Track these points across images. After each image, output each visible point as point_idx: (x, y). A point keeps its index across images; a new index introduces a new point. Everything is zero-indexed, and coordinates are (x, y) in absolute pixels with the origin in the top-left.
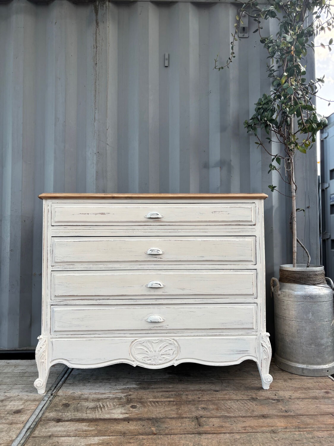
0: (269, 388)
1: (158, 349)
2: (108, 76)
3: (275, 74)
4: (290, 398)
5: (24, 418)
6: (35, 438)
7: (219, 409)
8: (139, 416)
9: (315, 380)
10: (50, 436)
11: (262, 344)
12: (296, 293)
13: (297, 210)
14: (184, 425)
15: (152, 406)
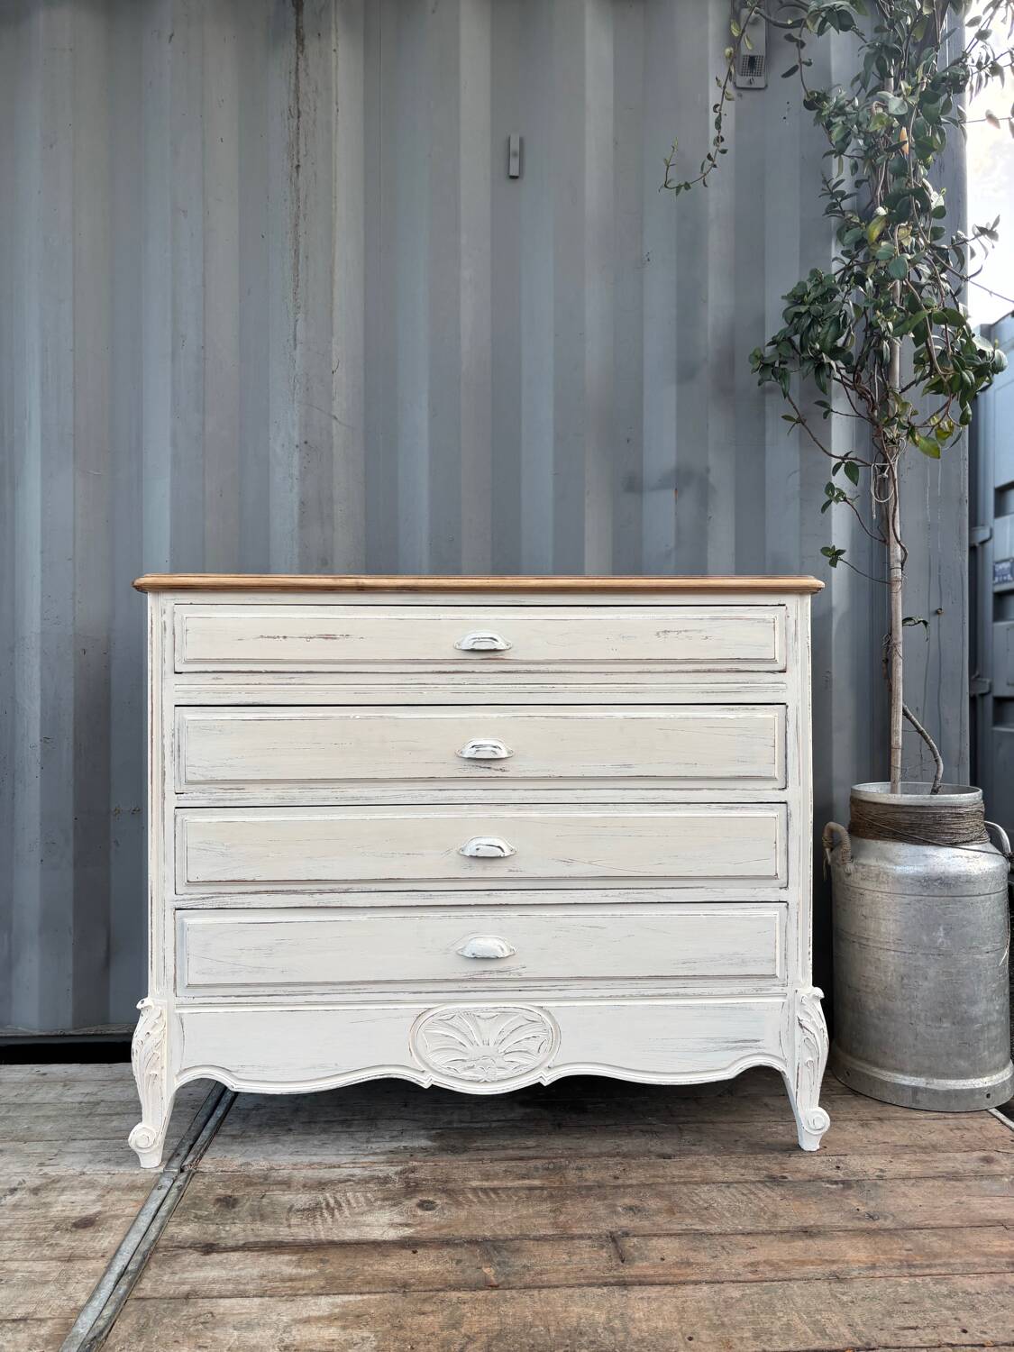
0: (818, 1147)
1: (493, 1037)
2: (336, 208)
3: (846, 204)
4: (881, 1178)
5: (106, 1241)
6: (144, 1303)
7: (676, 1210)
8: (445, 1231)
9: (951, 1122)
10: (187, 1297)
11: (799, 1020)
12: (899, 870)
13: (905, 621)
14: (576, 1258)
15: (481, 1202)
